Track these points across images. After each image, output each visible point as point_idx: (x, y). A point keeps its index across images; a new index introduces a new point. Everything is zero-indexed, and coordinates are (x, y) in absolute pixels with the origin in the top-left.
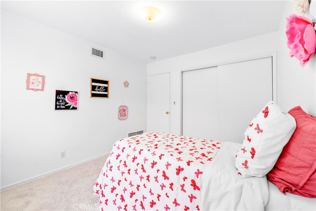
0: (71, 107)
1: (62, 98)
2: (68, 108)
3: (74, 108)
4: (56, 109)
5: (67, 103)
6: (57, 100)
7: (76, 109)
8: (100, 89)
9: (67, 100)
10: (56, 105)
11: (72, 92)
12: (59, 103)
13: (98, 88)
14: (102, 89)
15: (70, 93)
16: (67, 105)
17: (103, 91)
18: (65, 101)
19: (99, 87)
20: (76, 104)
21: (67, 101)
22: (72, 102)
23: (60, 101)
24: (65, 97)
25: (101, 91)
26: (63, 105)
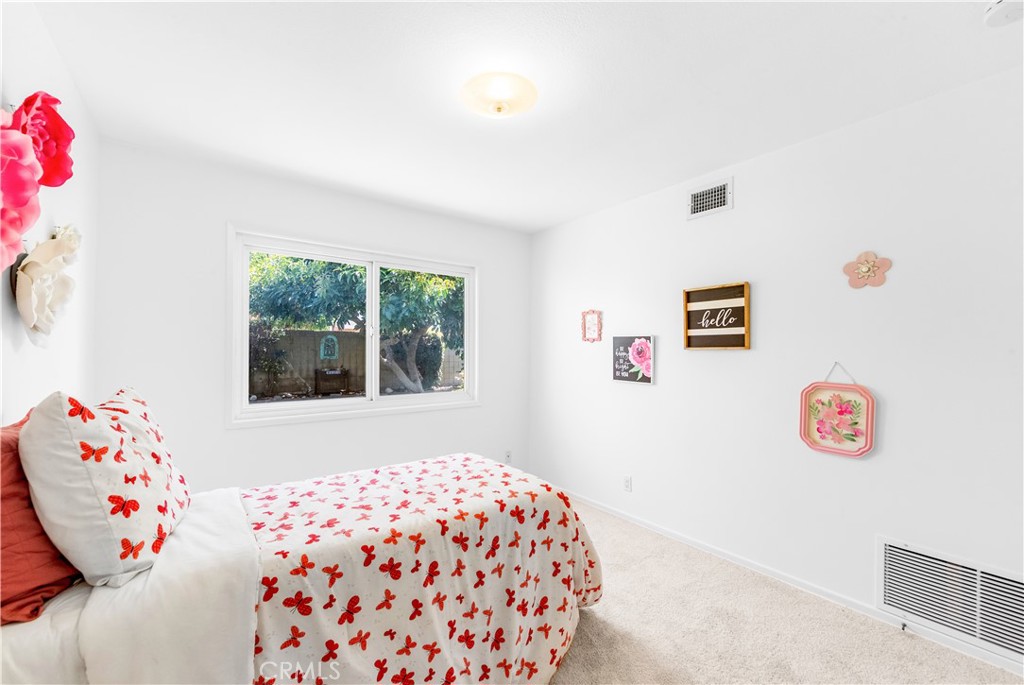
0: (640, 376)
1: (624, 354)
2: (633, 377)
3: (646, 379)
4: (615, 378)
5: (632, 366)
6: (616, 359)
7: (649, 382)
8: (718, 319)
9: (631, 358)
10: (615, 370)
11: (640, 338)
12: (619, 364)
13: (710, 319)
14: (725, 318)
15: (637, 341)
16: (632, 370)
17: (730, 326)
18: (629, 361)
19: (714, 313)
20: (648, 368)
21: (633, 362)
22: (641, 363)
23: (621, 361)
24: (628, 352)
25: (722, 327)
26: (625, 371)
